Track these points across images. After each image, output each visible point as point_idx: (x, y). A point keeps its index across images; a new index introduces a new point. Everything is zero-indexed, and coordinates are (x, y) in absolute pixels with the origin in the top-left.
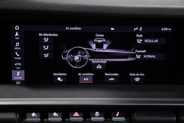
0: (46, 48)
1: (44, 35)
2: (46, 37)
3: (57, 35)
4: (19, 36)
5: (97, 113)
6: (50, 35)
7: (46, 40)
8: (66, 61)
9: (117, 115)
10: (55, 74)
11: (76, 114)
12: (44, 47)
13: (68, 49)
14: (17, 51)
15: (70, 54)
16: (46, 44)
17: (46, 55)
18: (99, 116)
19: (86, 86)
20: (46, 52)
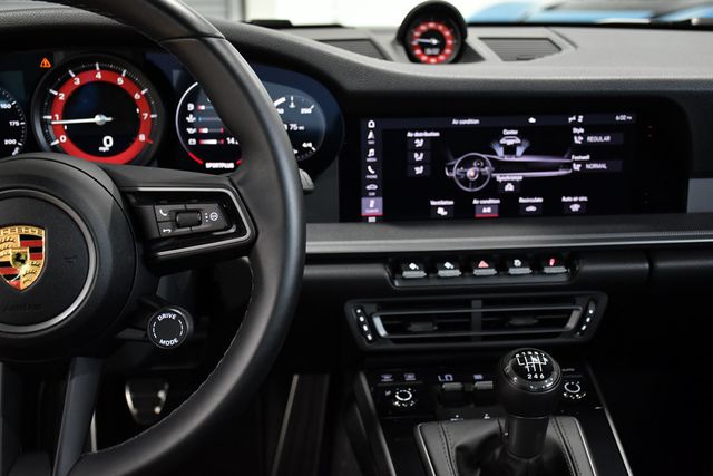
0: (418, 157)
1: (417, 134)
2: (420, 138)
3: (437, 134)
4: (376, 139)
5: (517, 262)
6: (426, 134)
7: (419, 143)
8: (452, 178)
9: (552, 263)
10: (433, 203)
11: (483, 264)
12: (416, 155)
13: (456, 157)
14: (370, 164)
15: (459, 167)
16: (419, 150)
17: (419, 170)
18: (522, 266)
19: (487, 220)
20: (419, 164)
